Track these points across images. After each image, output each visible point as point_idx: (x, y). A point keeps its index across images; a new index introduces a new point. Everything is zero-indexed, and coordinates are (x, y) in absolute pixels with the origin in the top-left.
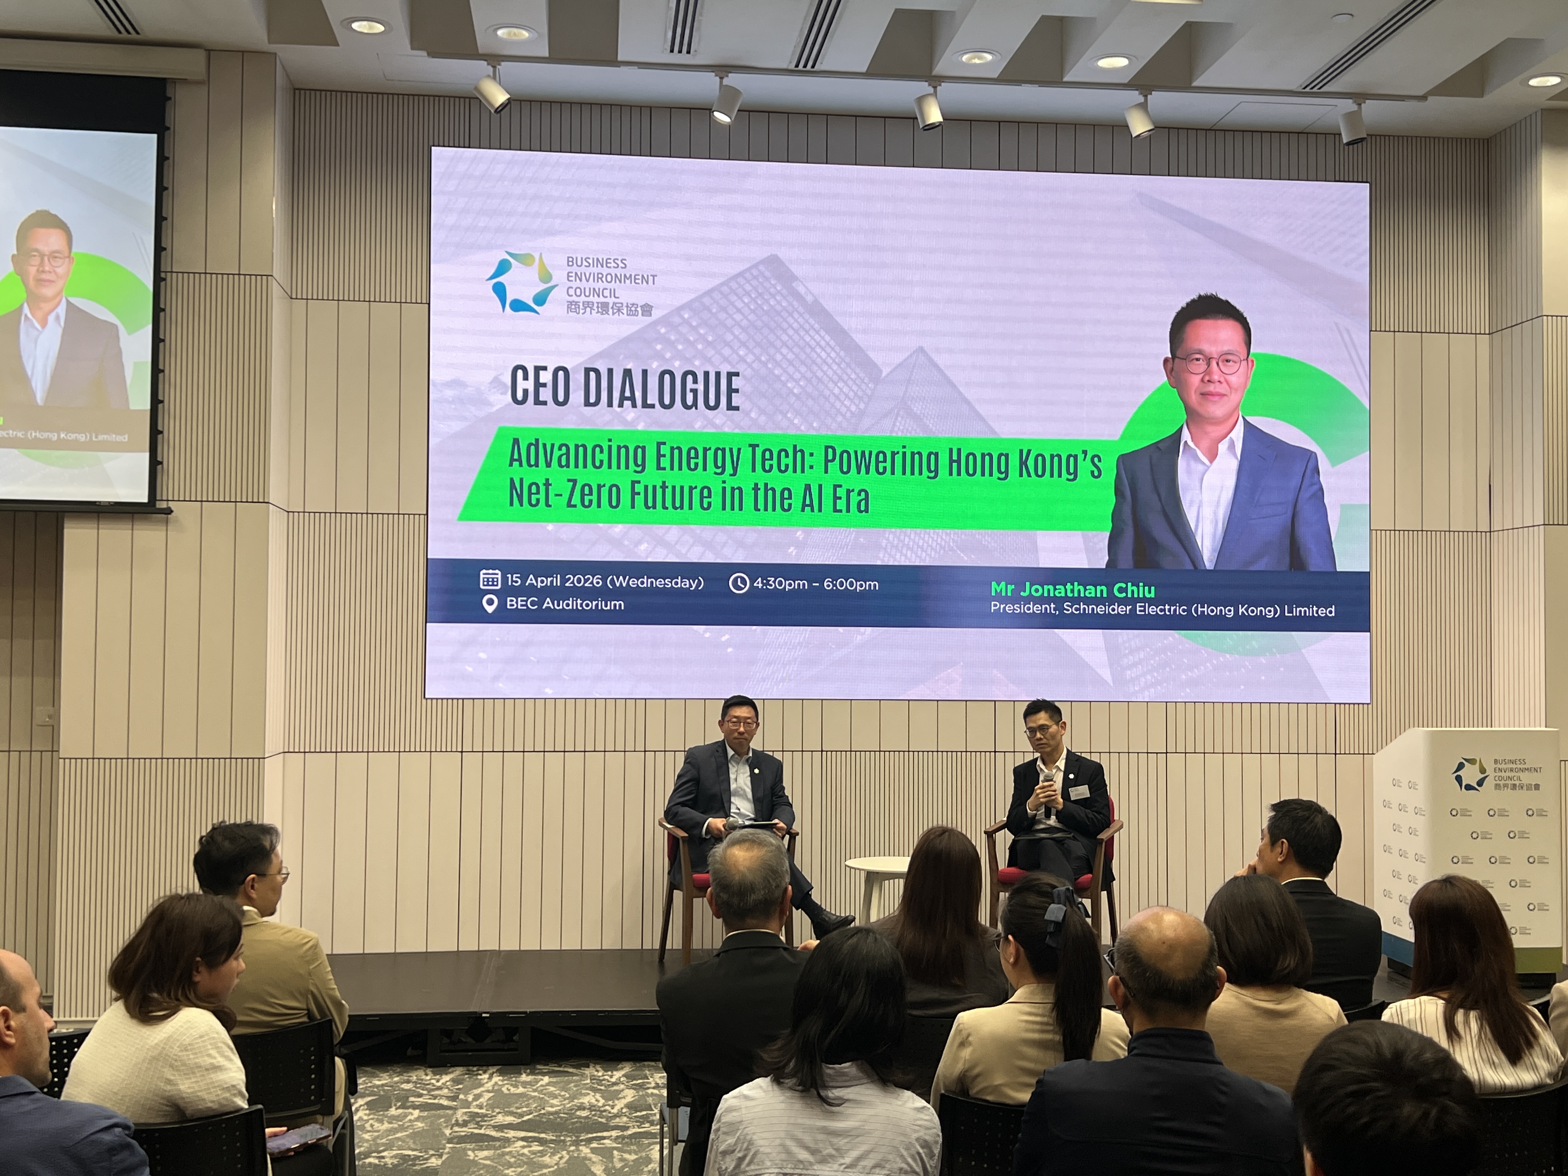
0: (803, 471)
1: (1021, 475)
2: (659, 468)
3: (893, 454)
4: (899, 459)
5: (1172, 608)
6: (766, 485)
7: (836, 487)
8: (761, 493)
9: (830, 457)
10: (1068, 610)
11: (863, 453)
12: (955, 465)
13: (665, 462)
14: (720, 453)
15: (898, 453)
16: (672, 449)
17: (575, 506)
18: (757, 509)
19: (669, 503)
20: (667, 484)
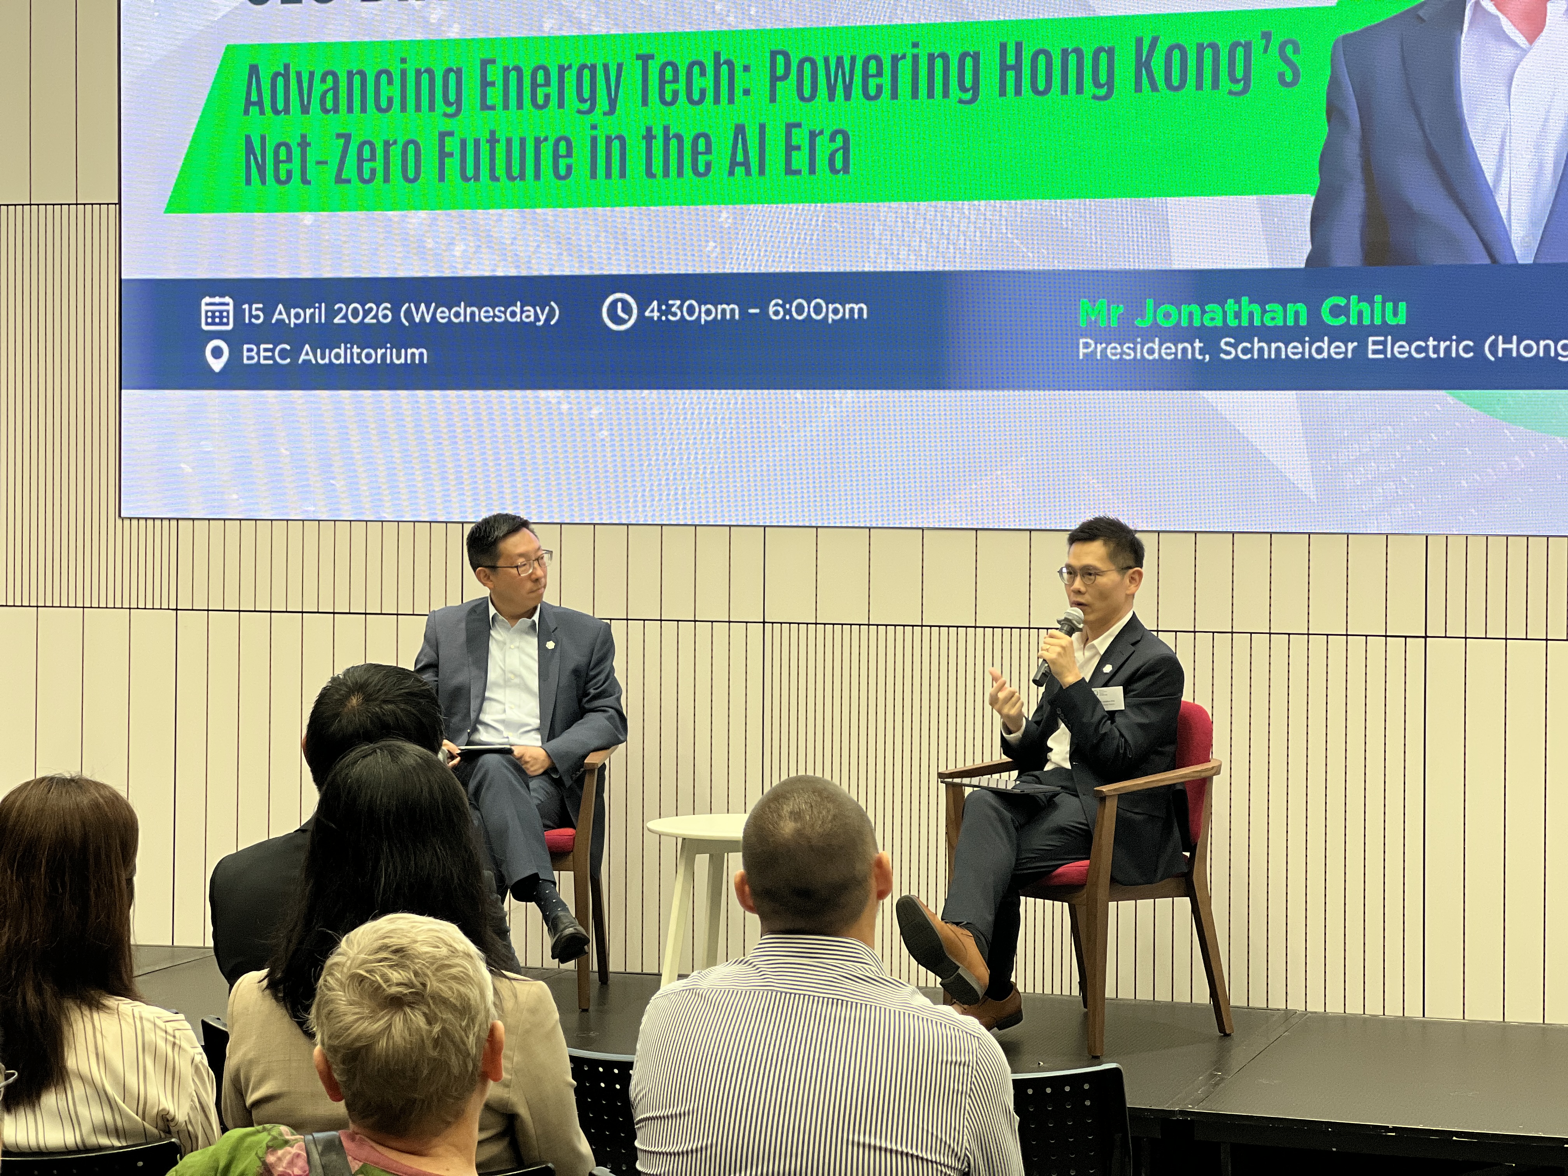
0: (731, 100)
1: (1138, 88)
2: (485, 106)
3: (895, 60)
4: (905, 68)
5: (1443, 345)
6: (666, 129)
7: (790, 127)
8: (658, 145)
9: (780, 71)
10: (1229, 353)
11: (840, 60)
12: (1011, 75)
13: (495, 96)
14: (586, 73)
15: (904, 57)
16: (506, 71)
17: (348, 181)
18: (650, 174)
19: (501, 171)
20: (497, 136)
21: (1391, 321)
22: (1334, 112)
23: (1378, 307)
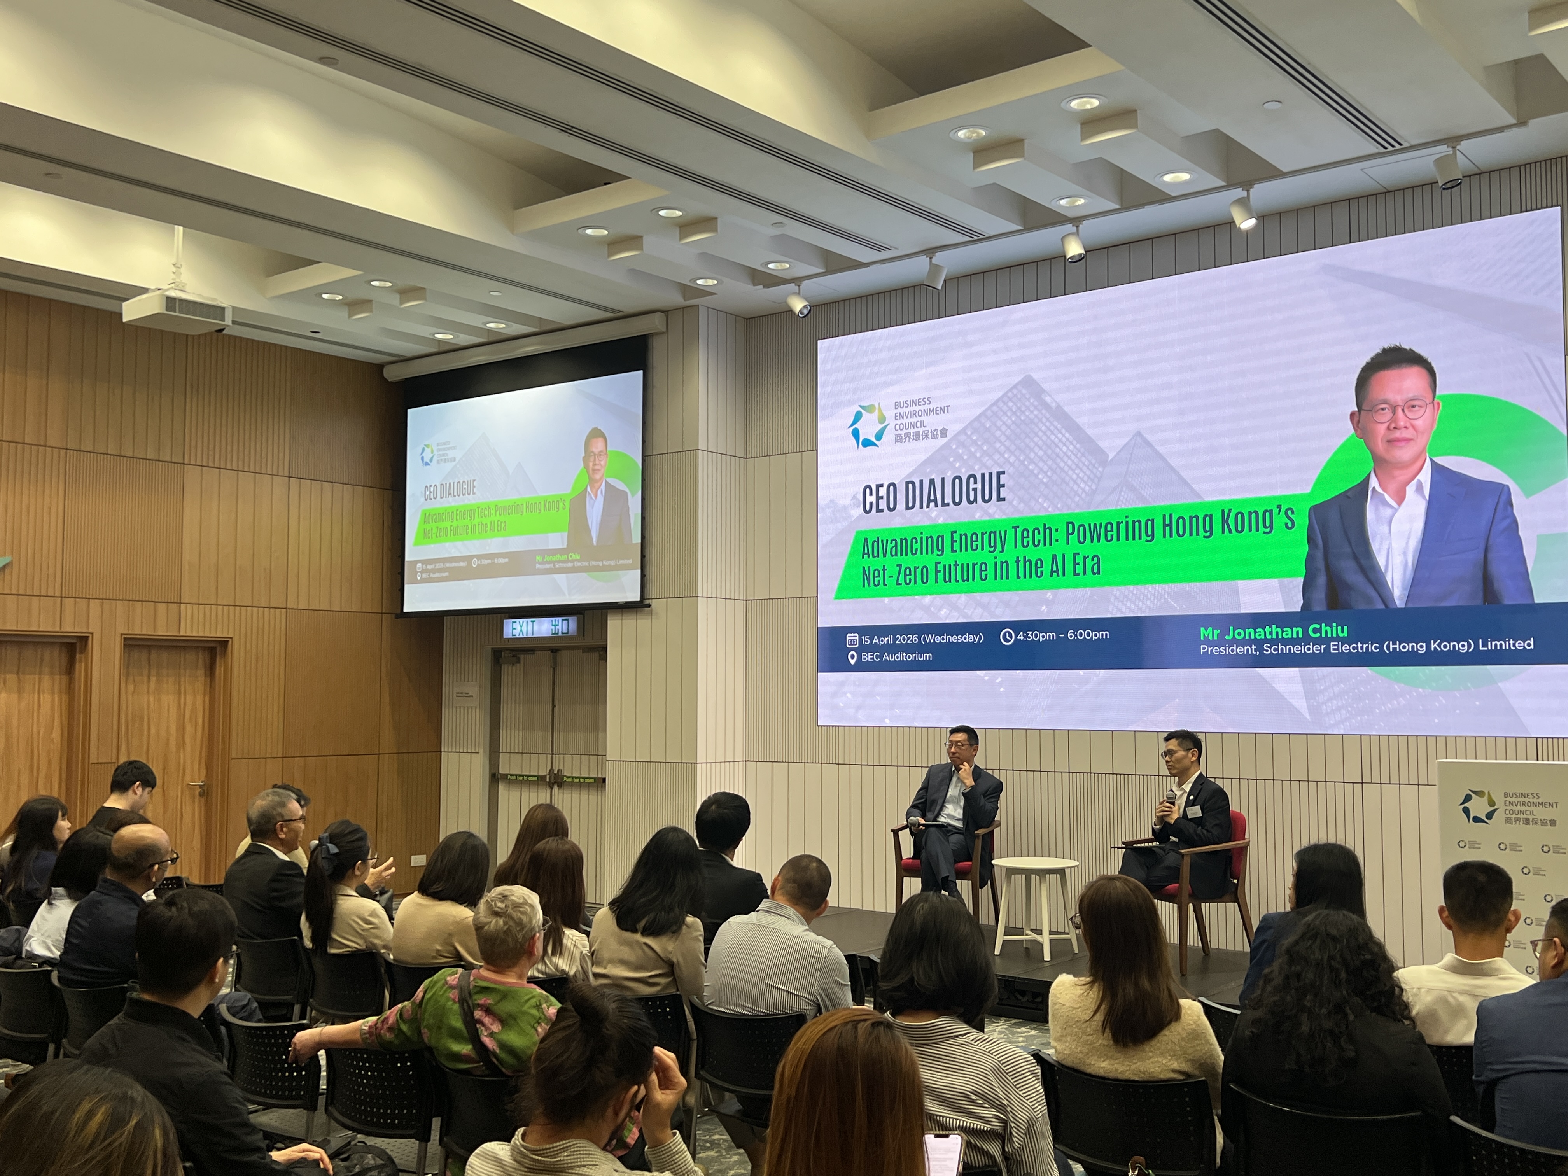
0: (1051, 544)
1: (1223, 532)
2: (953, 551)
3: (1118, 524)
4: (1122, 527)
5: (1365, 646)
6: (1025, 557)
7: (1075, 555)
8: (1021, 564)
9: (1070, 531)
10: (1267, 651)
11: (1095, 525)
12: (1168, 528)
13: (957, 546)
14: (992, 535)
15: (1122, 522)
16: (961, 536)
17: (901, 584)
18: (1019, 577)
19: (959, 578)
20: (958, 563)
21: (1341, 635)
22: (1311, 540)
23: (1334, 629)
